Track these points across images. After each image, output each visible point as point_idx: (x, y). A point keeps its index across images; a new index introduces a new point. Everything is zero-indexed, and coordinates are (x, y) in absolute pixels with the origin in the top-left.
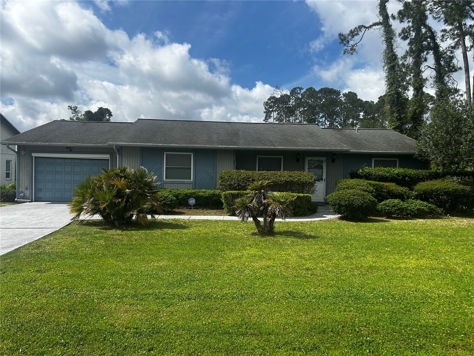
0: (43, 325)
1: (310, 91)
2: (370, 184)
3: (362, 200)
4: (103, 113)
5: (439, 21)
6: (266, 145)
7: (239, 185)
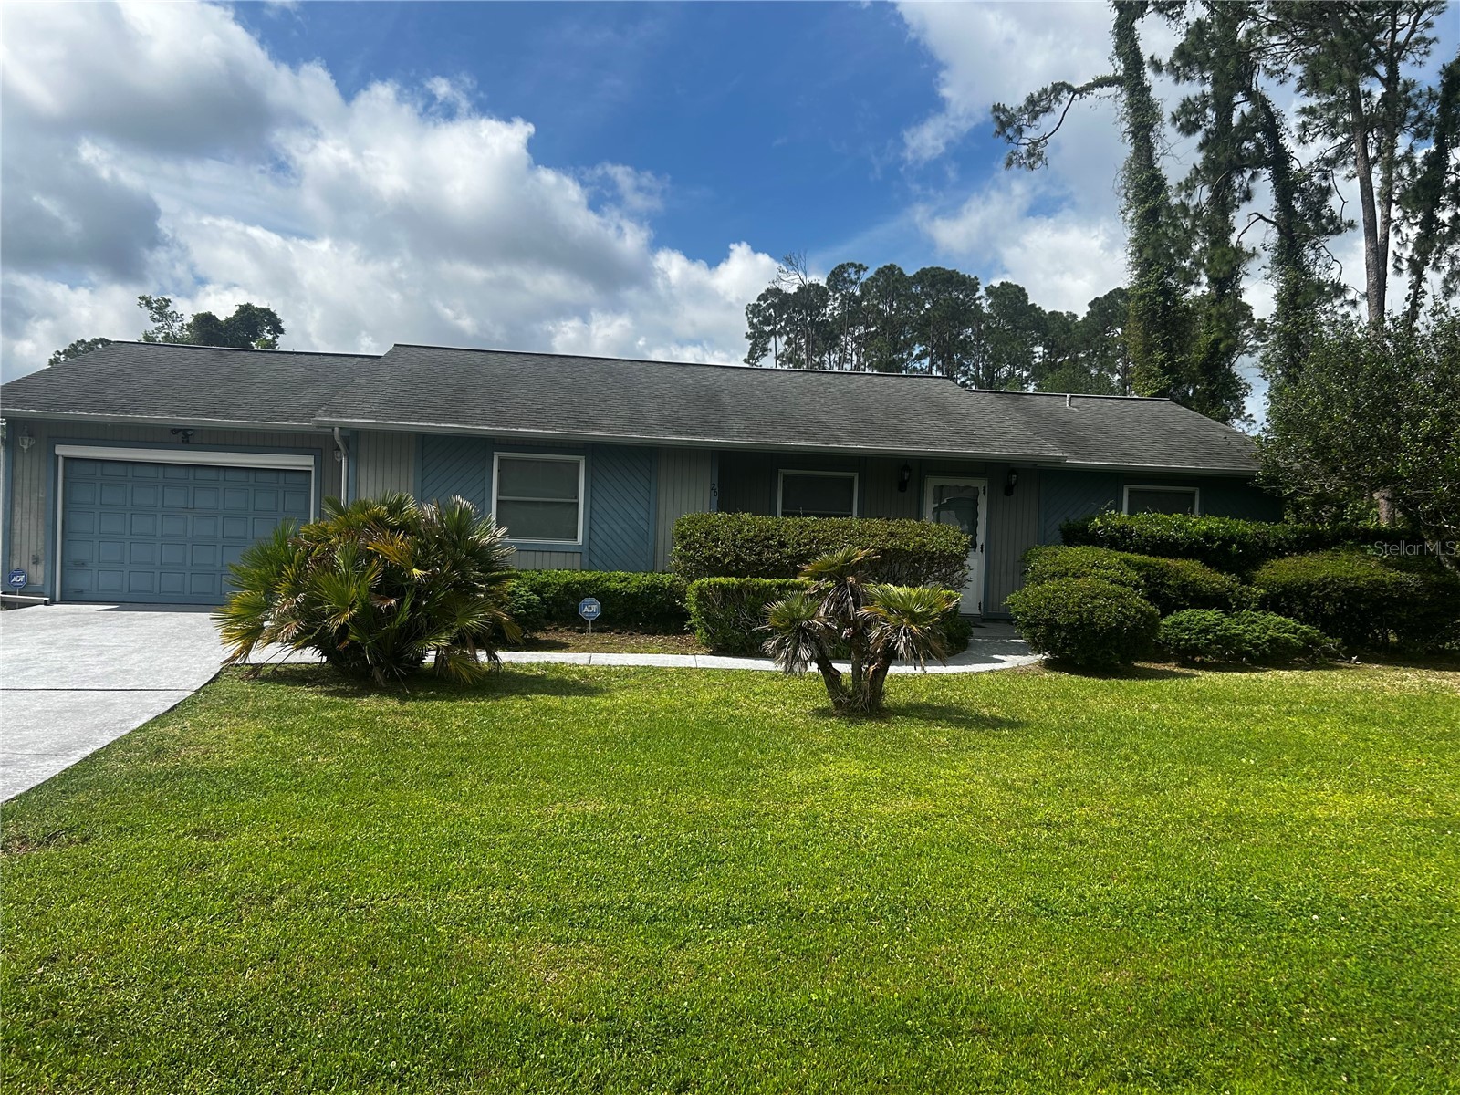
0: (299, 1013)
1: (888, 278)
2: (1127, 562)
3: (1120, 612)
4: (253, 322)
5: (1281, 82)
6: (813, 437)
7: (738, 559)
